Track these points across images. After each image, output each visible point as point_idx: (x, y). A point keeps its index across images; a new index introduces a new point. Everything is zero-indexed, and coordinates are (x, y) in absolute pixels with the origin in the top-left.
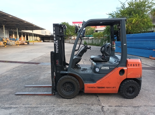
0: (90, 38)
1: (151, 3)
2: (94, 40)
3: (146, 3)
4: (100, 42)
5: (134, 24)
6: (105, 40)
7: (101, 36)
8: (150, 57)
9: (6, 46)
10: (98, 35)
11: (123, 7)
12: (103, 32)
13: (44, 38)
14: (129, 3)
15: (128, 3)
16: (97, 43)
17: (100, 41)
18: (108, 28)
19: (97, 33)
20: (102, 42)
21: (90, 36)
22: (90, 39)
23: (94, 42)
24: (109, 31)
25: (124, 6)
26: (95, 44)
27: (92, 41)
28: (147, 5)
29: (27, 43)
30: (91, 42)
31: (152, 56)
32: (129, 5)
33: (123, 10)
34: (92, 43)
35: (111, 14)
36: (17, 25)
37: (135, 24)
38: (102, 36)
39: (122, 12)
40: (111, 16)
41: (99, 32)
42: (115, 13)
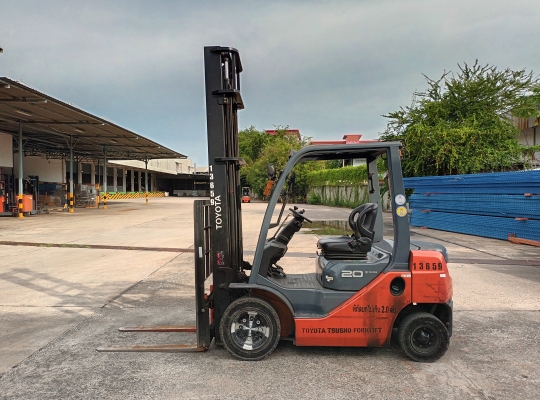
1: (512, 83)
2: (342, 191)
3: (498, 84)
4: (364, 195)
8: (510, 238)
9: (72, 210)
11: (434, 93)
13: (173, 185)
15: (447, 84)
17: (362, 192)
23: (344, 195)
25: (436, 90)
27: (337, 193)
28: (499, 88)
30: (333, 197)
32: (449, 88)
33: (432, 100)
34: (337, 198)
35: (396, 116)
36: (104, 145)
39: (430, 109)
40: (397, 120)
42: (408, 111)
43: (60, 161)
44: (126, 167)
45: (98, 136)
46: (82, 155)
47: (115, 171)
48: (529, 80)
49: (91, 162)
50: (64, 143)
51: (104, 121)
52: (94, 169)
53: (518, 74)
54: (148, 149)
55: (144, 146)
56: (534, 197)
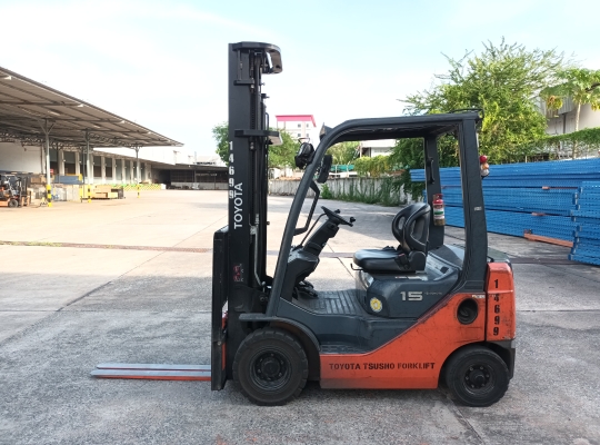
0: (343, 175)
2: (357, 183)
3: (526, 66)
4: (379, 189)
5: (485, 132)
6: (397, 184)
7: (383, 170)
8: (526, 235)
9: (50, 204)
10: (372, 166)
12: (388, 154)
13: (170, 176)
14: (475, 63)
15: (472, 64)
16: (368, 194)
17: (378, 186)
18: (404, 145)
19: (368, 158)
20: (385, 190)
21: (343, 167)
22: (344, 179)
23: (359, 189)
24: (409, 152)
25: (458, 72)
26: (363, 196)
27: (351, 187)
28: (527, 70)
29: (116, 194)
30: (347, 191)
31: (531, 232)
32: (474, 67)
33: (453, 83)
34: (352, 192)
35: (413, 100)
36: (86, 130)
37: (490, 133)
38: (387, 168)
39: (450, 94)
40: (414, 105)
41: (374, 154)
42: (426, 96)
43: (38, 148)
44: (115, 156)
45: (78, 119)
46: (63, 141)
47: (103, 160)
48: (559, 62)
49: (74, 149)
50: (39, 128)
51: (83, 102)
52: (78, 157)
53: (549, 54)
54: (137, 135)
55: (132, 131)
56: (552, 191)
